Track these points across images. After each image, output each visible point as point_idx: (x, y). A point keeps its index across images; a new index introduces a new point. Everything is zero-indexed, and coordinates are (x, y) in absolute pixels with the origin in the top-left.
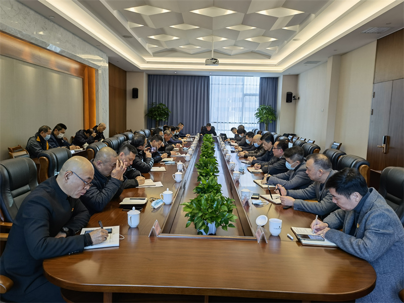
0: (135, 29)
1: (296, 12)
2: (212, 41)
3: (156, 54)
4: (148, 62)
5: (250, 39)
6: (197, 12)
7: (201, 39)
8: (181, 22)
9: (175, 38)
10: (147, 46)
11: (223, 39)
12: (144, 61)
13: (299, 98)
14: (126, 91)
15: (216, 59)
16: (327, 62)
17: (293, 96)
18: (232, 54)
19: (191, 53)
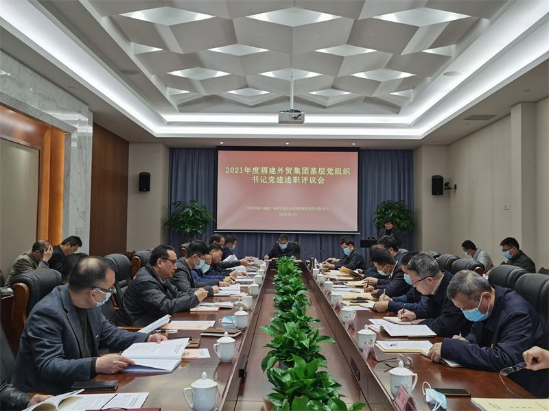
0: (144, 57)
1: (452, 17)
2: (290, 79)
3: (186, 107)
4: (170, 124)
5: (361, 75)
6: (263, 17)
7: (269, 74)
8: (232, 39)
9: (220, 74)
10: (168, 92)
11: (311, 74)
12: (161, 121)
13: (455, 185)
14: (127, 178)
15: (299, 112)
16: (510, 114)
17: (444, 182)
18: (327, 105)
19: (251, 105)
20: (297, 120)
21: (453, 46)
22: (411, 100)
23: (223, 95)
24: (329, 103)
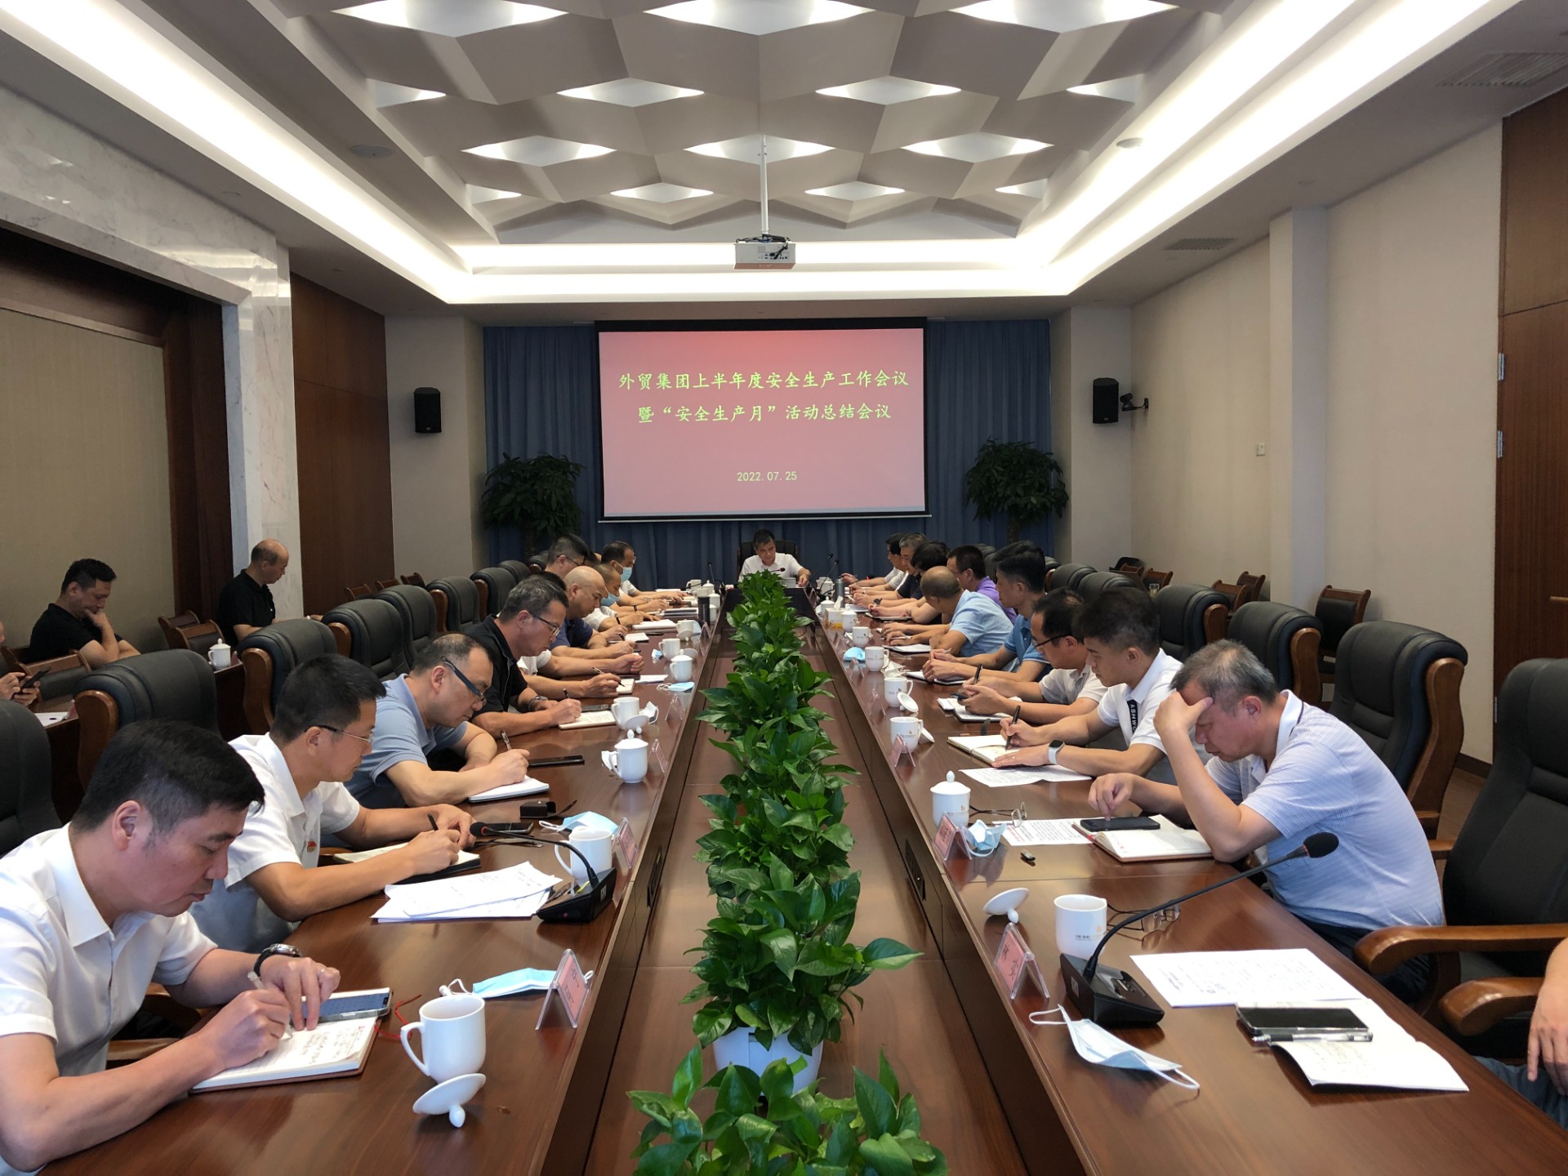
0: (407, 114)
2: (757, 161)
3: (515, 229)
4: (480, 272)
5: (926, 148)
7: (708, 150)
9: (591, 151)
11: (811, 149)
13: (1146, 401)
14: (384, 402)
15: (782, 240)
16: (1268, 235)
17: (1122, 392)
18: (849, 221)
19: (670, 223)
20: (778, 257)
21: (1138, 79)
22: (1045, 203)
23: (601, 199)
24: (854, 214)
